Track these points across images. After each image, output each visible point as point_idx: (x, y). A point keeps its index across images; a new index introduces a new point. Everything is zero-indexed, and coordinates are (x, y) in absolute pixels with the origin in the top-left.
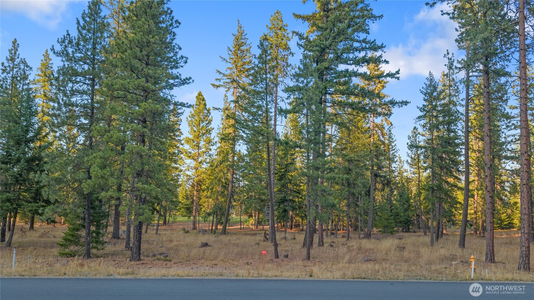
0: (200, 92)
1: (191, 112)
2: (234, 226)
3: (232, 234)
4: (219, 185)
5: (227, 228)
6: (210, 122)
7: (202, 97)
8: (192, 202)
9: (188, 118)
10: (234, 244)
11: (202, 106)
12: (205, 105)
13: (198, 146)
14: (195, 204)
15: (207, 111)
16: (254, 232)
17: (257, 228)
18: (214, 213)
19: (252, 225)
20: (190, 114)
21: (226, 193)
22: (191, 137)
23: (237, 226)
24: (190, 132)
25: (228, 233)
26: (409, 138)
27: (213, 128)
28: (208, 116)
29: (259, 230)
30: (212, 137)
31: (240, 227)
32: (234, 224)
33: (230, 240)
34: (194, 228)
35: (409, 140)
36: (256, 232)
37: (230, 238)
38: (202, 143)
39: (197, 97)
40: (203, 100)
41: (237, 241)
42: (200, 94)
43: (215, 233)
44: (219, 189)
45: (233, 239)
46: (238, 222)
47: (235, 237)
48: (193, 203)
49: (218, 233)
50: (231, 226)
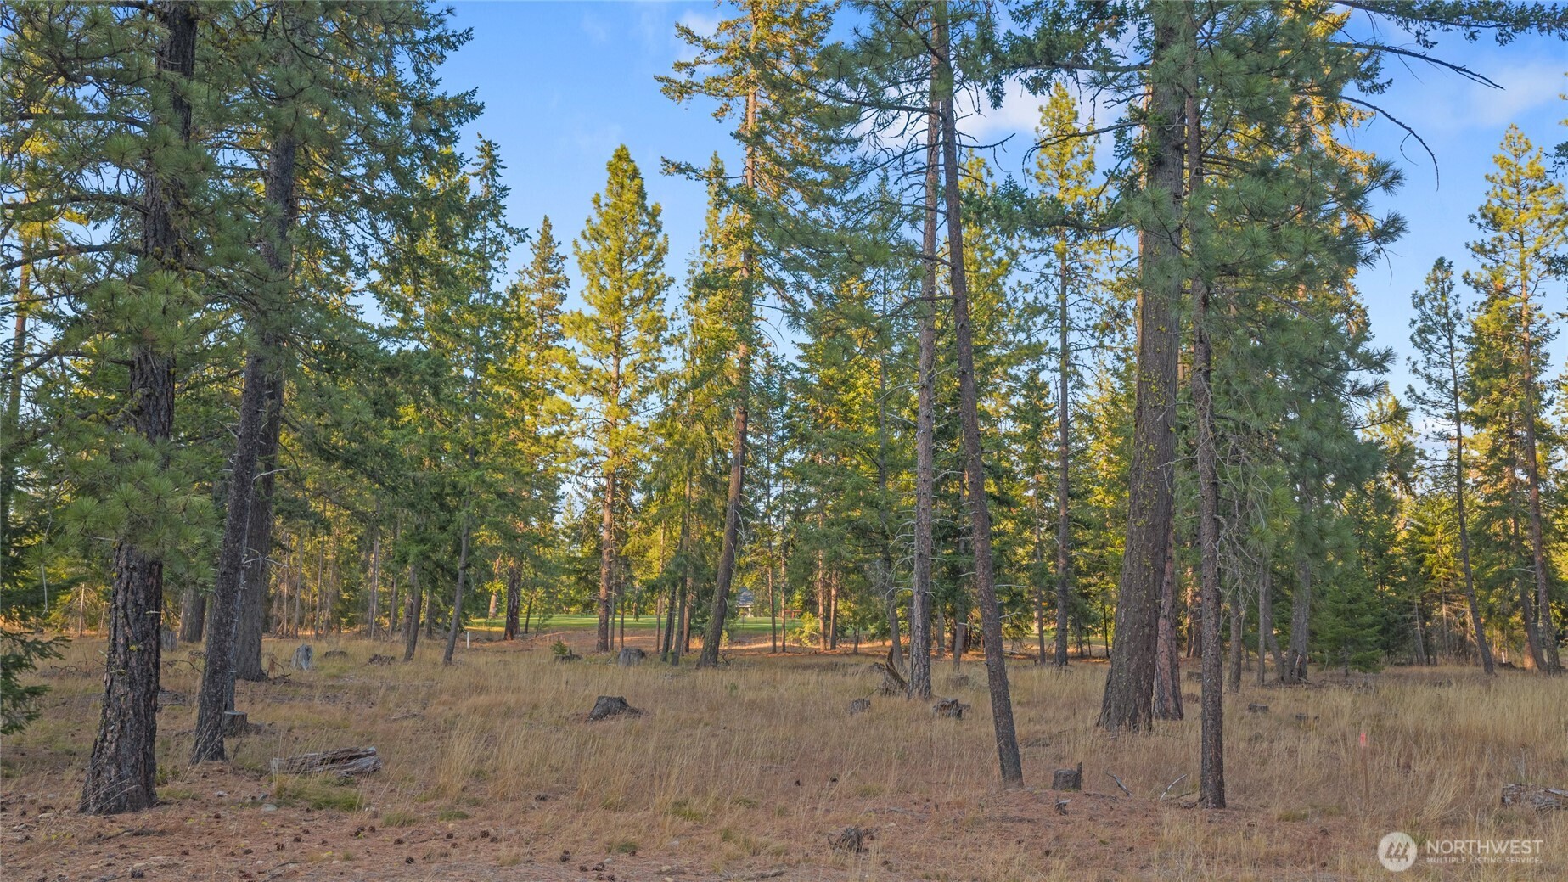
0: (623, 148)
1: (589, 221)
2: (750, 643)
3: (742, 664)
4: (691, 474)
5: (723, 647)
6: (657, 259)
7: (630, 167)
8: (598, 552)
9: (581, 242)
10: (753, 705)
11: (630, 196)
12: (641, 193)
13: (617, 345)
14: (606, 557)
15: (648, 214)
16: (824, 660)
17: (833, 647)
18: (674, 581)
19: (811, 637)
20: (585, 227)
21: (718, 503)
22: (590, 311)
23: (760, 642)
24: (586, 293)
25: (727, 663)
26: (1419, 302)
27: (672, 280)
28: (653, 235)
29: (840, 655)
30: (667, 313)
31: (770, 644)
32: (751, 636)
33: (734, 687)
34: (604, 646)
35: (1418, 312)
36: (835, 660)
37: (733, 680)
38: (631, 336)
39: (610, 164)
40: (635, 174)
41: (764, 694)
42: (622, 156)
43: (675, 662)
44: (693, 491)
45: (749, 684)
46: (765, 629)
47: (754, 676)
48: (601, 553)
49: (688, 662)
50: (740, 642)
